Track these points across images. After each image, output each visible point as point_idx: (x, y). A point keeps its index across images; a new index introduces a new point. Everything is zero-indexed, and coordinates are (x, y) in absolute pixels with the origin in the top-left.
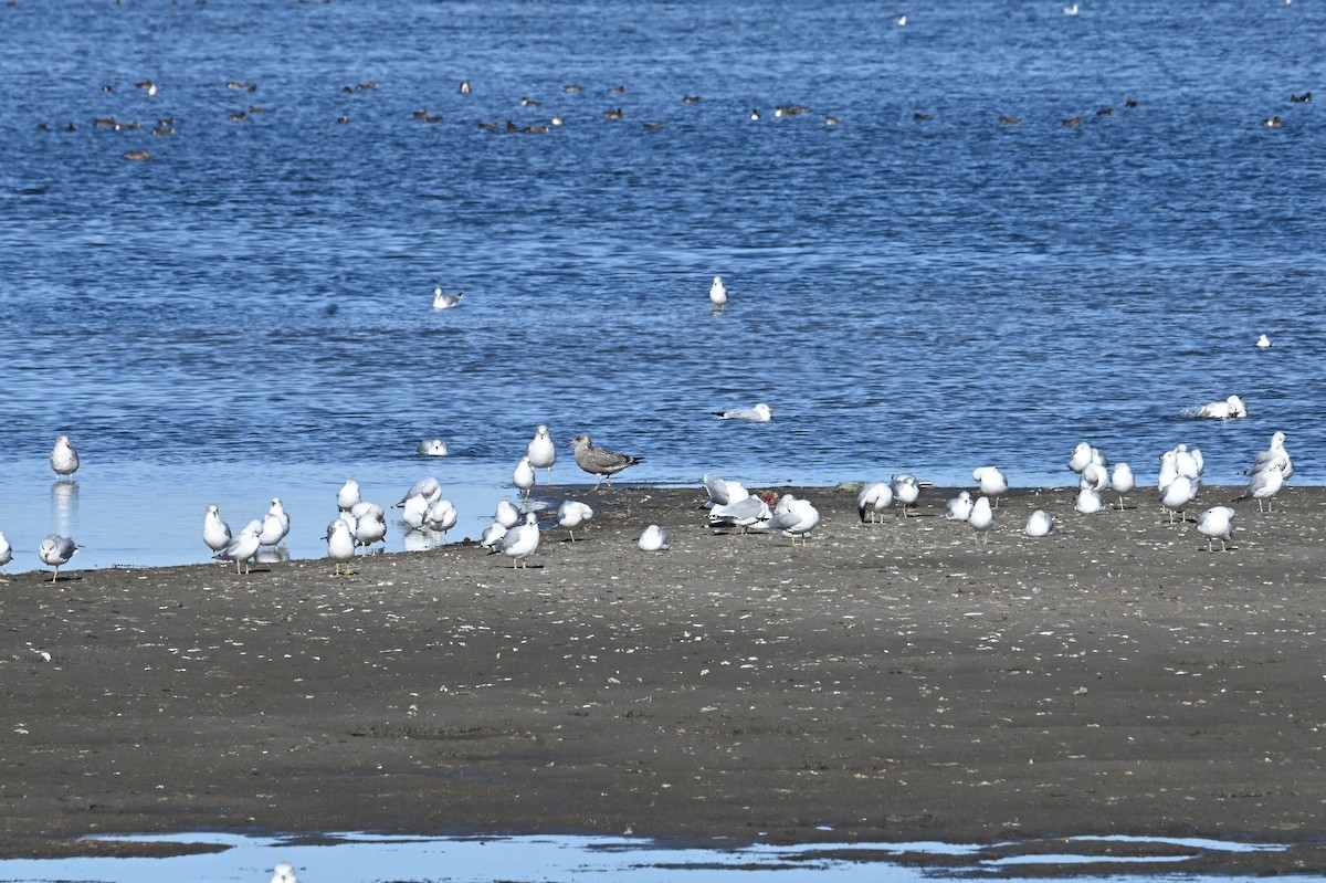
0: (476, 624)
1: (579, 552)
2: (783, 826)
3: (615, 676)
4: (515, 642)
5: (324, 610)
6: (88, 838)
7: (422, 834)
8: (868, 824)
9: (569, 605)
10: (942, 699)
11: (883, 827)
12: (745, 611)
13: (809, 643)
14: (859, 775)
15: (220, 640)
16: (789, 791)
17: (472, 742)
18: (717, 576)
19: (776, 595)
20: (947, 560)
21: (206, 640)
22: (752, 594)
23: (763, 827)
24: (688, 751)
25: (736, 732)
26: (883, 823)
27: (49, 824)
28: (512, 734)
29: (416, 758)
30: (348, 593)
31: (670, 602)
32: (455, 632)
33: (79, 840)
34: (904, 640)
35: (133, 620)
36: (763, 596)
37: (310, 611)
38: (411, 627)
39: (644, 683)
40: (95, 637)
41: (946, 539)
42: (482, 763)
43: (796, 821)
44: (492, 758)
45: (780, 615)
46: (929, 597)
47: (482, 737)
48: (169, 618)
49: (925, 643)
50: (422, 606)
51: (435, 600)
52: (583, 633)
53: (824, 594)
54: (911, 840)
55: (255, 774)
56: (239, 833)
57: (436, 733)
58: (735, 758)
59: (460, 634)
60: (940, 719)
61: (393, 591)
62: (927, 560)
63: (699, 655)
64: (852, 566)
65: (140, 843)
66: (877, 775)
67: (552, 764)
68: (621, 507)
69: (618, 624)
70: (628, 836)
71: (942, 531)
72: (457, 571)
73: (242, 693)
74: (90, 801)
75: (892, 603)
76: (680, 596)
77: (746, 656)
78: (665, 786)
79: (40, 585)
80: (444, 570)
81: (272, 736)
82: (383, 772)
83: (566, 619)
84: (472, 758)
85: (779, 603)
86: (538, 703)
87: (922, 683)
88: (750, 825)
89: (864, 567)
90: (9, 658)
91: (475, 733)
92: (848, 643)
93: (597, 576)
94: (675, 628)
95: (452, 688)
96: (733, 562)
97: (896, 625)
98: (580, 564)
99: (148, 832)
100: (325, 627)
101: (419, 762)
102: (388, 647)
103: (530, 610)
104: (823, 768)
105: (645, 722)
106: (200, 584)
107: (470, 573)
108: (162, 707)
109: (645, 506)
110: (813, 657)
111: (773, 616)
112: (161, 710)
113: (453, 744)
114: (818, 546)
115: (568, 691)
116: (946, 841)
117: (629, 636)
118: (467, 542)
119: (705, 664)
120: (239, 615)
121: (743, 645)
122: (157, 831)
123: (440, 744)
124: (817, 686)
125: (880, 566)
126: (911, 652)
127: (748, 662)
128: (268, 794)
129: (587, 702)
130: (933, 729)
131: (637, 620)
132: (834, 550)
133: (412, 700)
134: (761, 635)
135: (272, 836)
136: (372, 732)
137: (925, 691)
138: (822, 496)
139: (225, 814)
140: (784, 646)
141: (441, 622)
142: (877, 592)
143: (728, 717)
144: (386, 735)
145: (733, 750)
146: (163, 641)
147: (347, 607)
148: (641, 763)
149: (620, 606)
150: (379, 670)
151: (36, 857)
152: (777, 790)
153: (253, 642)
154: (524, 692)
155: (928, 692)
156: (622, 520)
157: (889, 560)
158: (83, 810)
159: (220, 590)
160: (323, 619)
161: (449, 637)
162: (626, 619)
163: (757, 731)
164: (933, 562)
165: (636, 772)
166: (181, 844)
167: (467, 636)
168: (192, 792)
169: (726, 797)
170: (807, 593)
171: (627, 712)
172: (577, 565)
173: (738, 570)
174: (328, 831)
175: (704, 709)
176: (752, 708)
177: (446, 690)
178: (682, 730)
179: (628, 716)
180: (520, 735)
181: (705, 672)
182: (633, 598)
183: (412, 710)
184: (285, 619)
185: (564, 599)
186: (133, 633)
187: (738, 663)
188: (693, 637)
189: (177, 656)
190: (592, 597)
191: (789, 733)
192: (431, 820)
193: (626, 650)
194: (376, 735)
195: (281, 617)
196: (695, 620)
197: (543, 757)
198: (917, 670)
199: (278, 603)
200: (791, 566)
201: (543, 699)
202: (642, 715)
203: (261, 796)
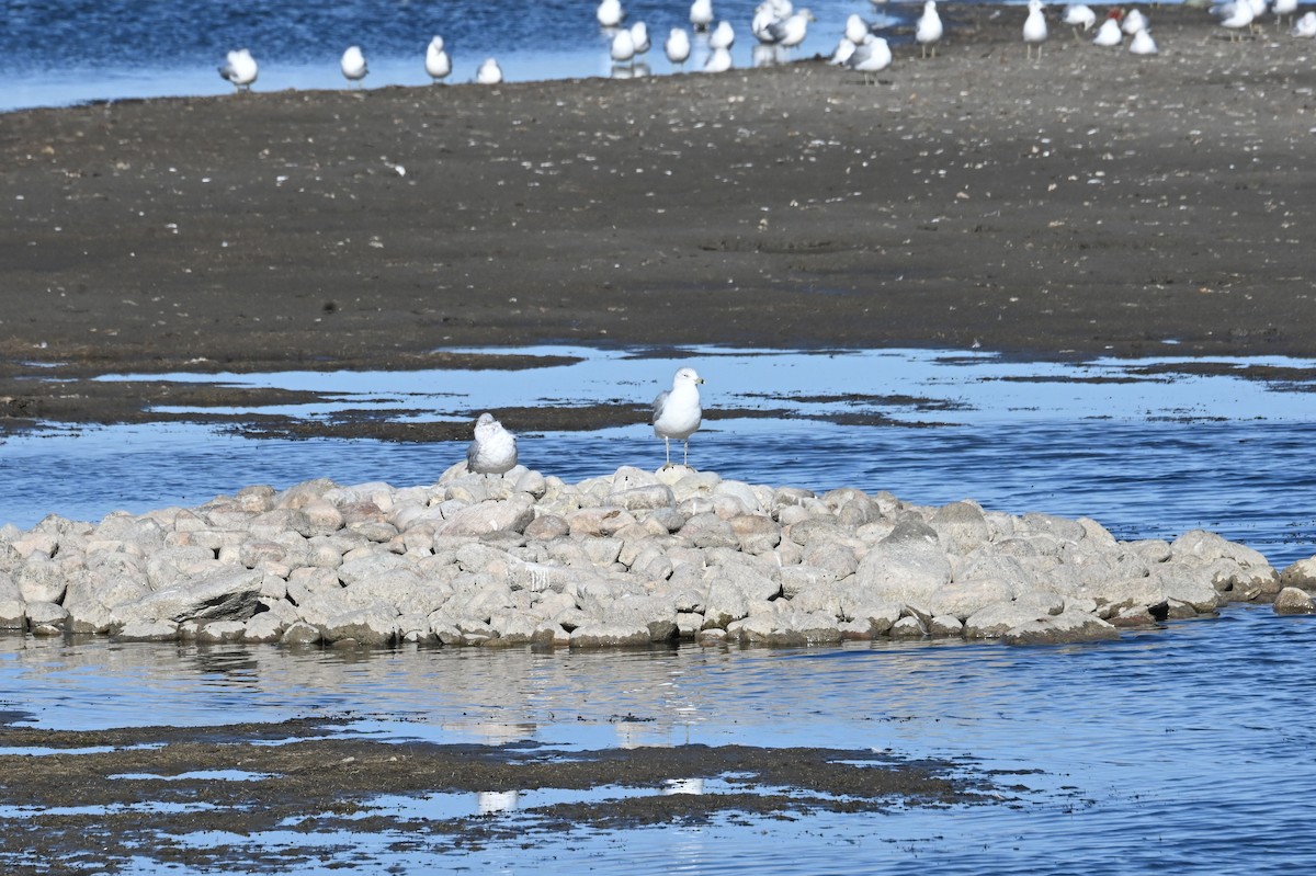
0: (826, 139)
1: (929, 68)
2: (1130, 340)
3: (963, 190)
4: (864, 156)
5: (676, 125)
6: (442, 350)
7: (772, 347)
8: (1213, 338)
9: (918, 121)
10: (1287, 214)
11: (1229, 341)
12: (1092, 127)
13: (1155, 158)
14: (1204, 290)
15: (572, 154)
16: (1135, 305)
17: (821, 256)
18: (1065, 92)
19: (1123, 111)
20: (1293, 76)
21: (558, 156)
22: (1099, 109)
23: (1110, 340)
24: (1036, 264)
25: (1083, 247)
26: (1228, 337)
27: (403, 337)
28: (859, 248)
29: (766, 272)
30: (698, 109)
31: (1018, 117)
32: (805, 147)
33: (433, 353)
34: (1250, 155)
35: (487, 134)
36: (1111, 111)
37: (660, 127)
38: (762, 142)
39: (993, 198)
40: (449, 152)
41: (1292, 55)
42: (832, 277)
43: (1142, 334)
44: (841, 272)
45: (1127, 130)
46: (1274, 113)
47: (832, 251)
48: (522, 132)
49: (1270, 158)
50: (771, 121)
51: (785, 115)
52: (932, 148)
53: (1171, 109)
54: (1258, 354)
55: (607, 287)
56: (590, 345)
57: (786, 247)
58: (1082, 272)
59: (811, 148)
60: (1285, 234)
61: (745, 106)
62: (1274, 76)
63: (1047, 170)
64: (1199, 81)
65: (493, 356)
66: (1222, 289)
67: (901, 278)
68: (970, 23)
69: (967, 138)
70: (975, 350)
71: (1288, 47)
72: (807, 85)
73: (594, 208)
74: (443, 314)
75: (1239, 119)
76: (1028, 111)
77: (1094, 172)
78: (1013, 300)
79: (394, 100)
80: (795, 86)
81: (624, 249)
82: (733, 285)
83: (916, 134)
84: (825, 273)
85: (1125, 119)
86: (887, 217)
87: (1267, 198)
88: (1096, 338)
89: (1211, 82)
90: (364, 172)
91: (825, 247)
92: (1195, 158)
93: (947, 92)
94: (1024, 143)
95: (802, 202)
96: (1080, 79)
97: (1242, 141)
98: (929, 80)
99: (500, 344)
100: (676, 142)
101: (769, 276)
102: (738, 161)
103: (880, 126)
104: (1170, 282)
105: (993, 236)
106: (553, 100)
107: (821, 88)
108: (515, 221)
109: (995, 22)
110: (1160, 173)
111: (1120, 131)
112: (514, 224)
113: (803, 258)
114: (1165, 62)
115: (917, 206)
116: (1291, 355)
117: (978, 150)
118: (818, 58)
119: (1053, 179)
120: (591, 130)
121: (1090, 160)
122: (510, 344)
123: (790, 258)
124: (1163, 201)
125: (1227, 82)
126: (1257, 168)
127: (1095, 177)
128: (620, 307)
129: (936, 217)
130: (1278, 244)
131: (985, 135)
132: (1183, 67)
133: (763, 215)
134: (1108, 150)
135: (625, 349)
136: (722, 247)
137: (1270, 206)
138: (1170, 13)
139: (577, 327)
140: (1130, 160)
141: (792, 137)
142: (1223, 107)
143: (1076, 232)
144: (736, 250)
145: (1080, 264)
146: (517, 155)
147: (698, 121)
148: (989, 277)
149: (969, 122)
150: (730, 185)
151: (390, 369)
152: (1124, 304)
153: (605, 157)
154: (873, 206)
155: (1274, 207)
156: (971, 36)
157: (1235, 76)
158: (436, 323)
159: (572, 105)
160: (674, 134)
161: (800, 152)
162: (975, 134)
163: (1104, 245)
164: (1279, 78)
165: (984, 286)
166: (533, 357)
167: (818, 151)
168: (544, 305)
169: (1073, 310)
170: (1154, 109)
171: (975, 227)
172: (926, 80)
173: (1086, 87)
174: (679, 344)
175: (1052, 224)
176: (1099, 222)
177: (796, 204)
178: (1030, 245)
179: (976, 231)
180: (870, 249)
181: (1052, 187)
182: (981, 114)
183: (763, 225)
184: (637, 135)
185: (913, 113)
186: (487, 147)
187: (1085, 178)
188: (1041, 152)
189: (530, 170)
190: (941, 113)
191: (1136, 247)
192: (781, 333)
193: (975, 164)
194: (727, 249)
195: (633, 132)
196: (1043, 136)
197: (894, 271)
198: (1263, 185)
199: (630, 118)
200: (1139, 82)
201: (892, 214)
202: (990, 229)
203: (613, 309)
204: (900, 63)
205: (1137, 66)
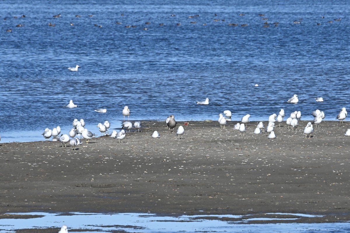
0: (109, 157)
1: (137, 138)
2: (190, 210)
3: (146, 171)
4: (120, 162)
5: (69, 153)
6: (7, 214)
7: (95, 213)
8: (213, 210)
9: (134, 152)
10: (232, 177)
11: (217, 211)
12: (180, 154)
13: (197, 162)
14: (210, 197)
15: (42, 161)
16: (192, 201)
17: (108, 188)
18: (173, 145)
19: (188, 149)
20: (233, 140)
21: (38, 162)
22: (182, 149)
23: (185, 210)
24: (165, 191)
25: (178, 186)
26: (217, 210)
28: (119, 186)
29: (93, 193)
31: (161, 151)
33: (5, 214)
34: (222, 161)
35: (19, 156)
36: (185, 150)
37: (65, 154)
38: (92, 158)
39: (154, 173)
40: (9, 161)
41: (233, 135)
42: (111, 194)
43: (194, 209)
44: (113, 192)
46: (229, 150)
47: (111, 187)
48: (28, 155)
49: (227, 162)
50: (95, 152)
51: (98, 151)
52: (137, 159)
53: (201, 149)
54: (224, 214)
55: (51, 197)
56: (47, 212)
57: (99, 186)
58: (177, 192)
59: (105, 160)
60: (232, 182)
61: (87, 148)
62: (228, 140)
63: (168, 165)
64: (208, 142)
66: (215, 197)
67: (129, 194)
68: (147, 126)
69: (147, 157)
70: (149, 213)
71: (232, 133)
72: (103, 144)
73: (47, 175)
74: (7, 204)
75: (219, 152)
76: (163, 150)
77: (181, 166)
78: (159, 200)
80: (101, 143)
81: (55, 187)
82: (85, 196)
83: (133, 156)
84: (108, 193)
85: (189, 152)
86: (125, 178)
87: (227, 173)
88: (181, 210)
89: (212, 142)
91: (109, 186)
92: (207, 162)
93: (141, 145)
94: (162, 158)
95: (103, 174)
96: (177, 141)
97: (220, 157)
98: (137, 141)
99: (22, 212)
100: (69, 158)
102: (86, 163)
103: (124, 153)
104: (201, 195)
105: (154, 183)
106: (36, 147)
107: (108, 144)
109: (154, 126)
110: (198, 166)
111: (188, 155)
112: (26, 180)
113: (103, 189)
114: (199, 137)
115: (133, 175)
116: (233, 214)
117: (150, 160)
118: (107, 135)
119: (170, 168)
120: (47, 155)
121: (180, 162)
122: (25, 212)
123: (100, 189)
124: (199, 173)
125: (216, 142)
126: (224, 165)
129: (138, 178)
130: (230, 185)
131: (152, 156)
132: (204, 138)
133: (92, 177)
134: (184, 160)
135: (56, 213)
137: (228, 175)
138: (201, 123)
139: (43, 207)
140: (190, 163)
141: (100, 157)
142: (215, 149)
143: (176, 182)
144: (85, 186)
145: (177, 190)
146: (27, 162)
147: (75, 153)
148: (153, 194)
149: (147, 152)
150: (84, 169)
152: (189, 201)
153: (50, 162)
154: (122, 175)
156: (148, 130)
157: (218, 140)
158: (6, 206)
159: (42, 148)
160: (69, 156)
161: (102, 161)
162: (149, 156)
163: (184, 185)
164: (230, 141)
165: (151, 196)
167: (107, 160)
168: (34, 202)
169: (175, 203)
170: (197, 149)
171: (149, 180)
173: (178, 143)
174: (70, 212)
175: (169, 180)
176: (182, 179)
177: (101, 175)
178: (164, 185)
179: (149, 182)
180: (121, 187)
181: (170, 170)
182: (151, 150)
183: (92, 180)
184: (59, 156)
185: (132, 150)
186: (19, 159)
187: (178, 167)
188: (166, 160)
189: (30, 165)
190: (140, 150)
191: (192, 186)
192: (97, 209)
193: (149, 164)
194: (83, 186)
195: (58, 155)
196: (167, 156)
197: (127, 192)
198: (226, 169)
199: (57, 152)
200: (192, 142)
201: (127, 177)
202: (153, 181)
203: (53, 203)
204: (128, 137)
205: (192, 137)
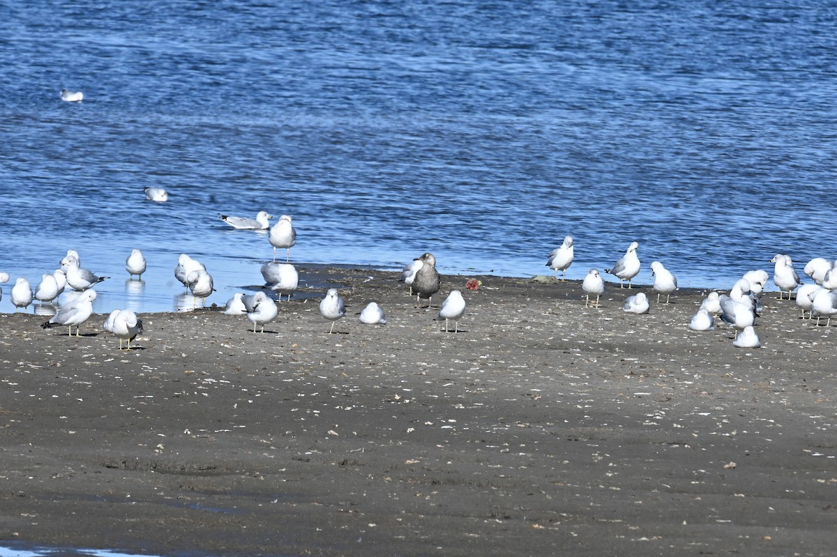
0: (218, 377)
1: (309, 322)
3: (334, 428)
4: (251, 395)
5: (89, 359)
9: (298, 366)
10: (611, 464)
12: (448, 380)
13: (500, 410)
14: (537, 526)
16: (476, 536)
17: (209, 478)
18: (426, 349)
19: (475, 368)
20: (622, 346)
22: (455, 365)
24: (393, 496)
25: (434, 483)
28: (243, 474)
29: (160, 490)
30: (110, 346)
31: (384, 368)
32: (199, 384)
34: (582, 412)
36: (464, 368)
37: (76, 359)
38: (162, 377)
39: (359, 436)
41: (622, 329)
42: (217, 497)
44: (225, 493)
45: (477, 385)
46: (605, 377)
47: (218, 474)
49: (599, 417)
50: (172, 360)
51: (184, 355)
52: (308, 391)
53: (516, 369)
55: (21, 496)
57: (179, 469)
58: (432, 504)
59: (203, 385)
60: (608, 482)
61: (149, 346)
62: (605, 346)
63: (407, 415)
64: (541, 347)
66: (552, 526)
67: (276, 501)
68: (347, 285)
69: (339, 384)
71: (619, 321)
72: (204, 332)
73: (14, 426)
75: (574, 380)
76: (393, 364)
77: (447, 418)
78: (371, 525)
80: (193, 331)
81: (38, 464)
82: (131, 500)
83: (295, 378)
84: (208, 493)
85: (478, 375)
86: (267, 448)
87: (595, 450)
89: (551, 348)
91: (210, 471)
92: (534, 412)
93: (324, 343)
94: (387, 391)
95: (194, 431)
96: (440, 338)
97: (575, 399)
98: (309, 331)
100: (90, 374)
101: (162, 494)
102: (141, 393)
103: (265, 369)
104: (507, 518)
105: (357, 469)
107: (215, 334)
109: (367, 286)
110: (503, 423)
111: (472, 385)
113: (192, 479)
114: (513, 328)
115: (293, 439)
117: (348, 395)
118: (214, 307)
119: (411, 424)
120: (15, 359)
121: (444, 408)
123: (181, 479)
124: (506, 447)
125: (565, 348)
126: (588, 423)
127: (448, 424)
128: (32, 514)
129: (308, 450)
130: (603, 490)
131: (355, 382)
132: (527, 332)
133: (159, 440)
134: (460, 401)
136: (123, 465)
137: (597, 457)
138: (519, 286)
140: (479, 411)
141: (188, 374)
142: (561, 370)
143: (428, 470)
144: (135, 469)
145: (431, 498)
147: (108, 357)
148: (352, 504)
149: (342, 370)
150: (133, 413)
152: (467, 534)
153: (26, 383)
154: (255, 438)
155: (600, 458)
156: (348, 296)
157: (573, 344)
160: (87, 366)
161: (194, 388)
162: (346, 381)
163: (452, 482)
164: (611, 348)
165: (347, 512)
167: (211, 386)
169: (423, 537)
170: (501, 368)
171: (342, 460)
172: (306, 332)
173: (444, 345)
174: (79, 549)
175: (408, 462)
176: (449, 463)
177: (189, 433)
178: (389, 478)
179: (343, 464)
180: (250, 475)
181: (410, 430)
182: (353, 363)
183: (159, 448)
184: (55, 365)
185: (294, 360)
187: (437, 424)
188: (402, 399)
190: (318, 360)
191: (480, 486)
192: (169, 543)
193: (345, 407)
194: (127, 468)
195: (52, 362)
196: (405, 385)
197: (269, 495)
198: (591, 438)
199: (49, 350)
200: (490, 343)
201: (271, 445)
202: (355, 463)
203: (26, 515)
204: (285, 316)
205: (489, 329)
